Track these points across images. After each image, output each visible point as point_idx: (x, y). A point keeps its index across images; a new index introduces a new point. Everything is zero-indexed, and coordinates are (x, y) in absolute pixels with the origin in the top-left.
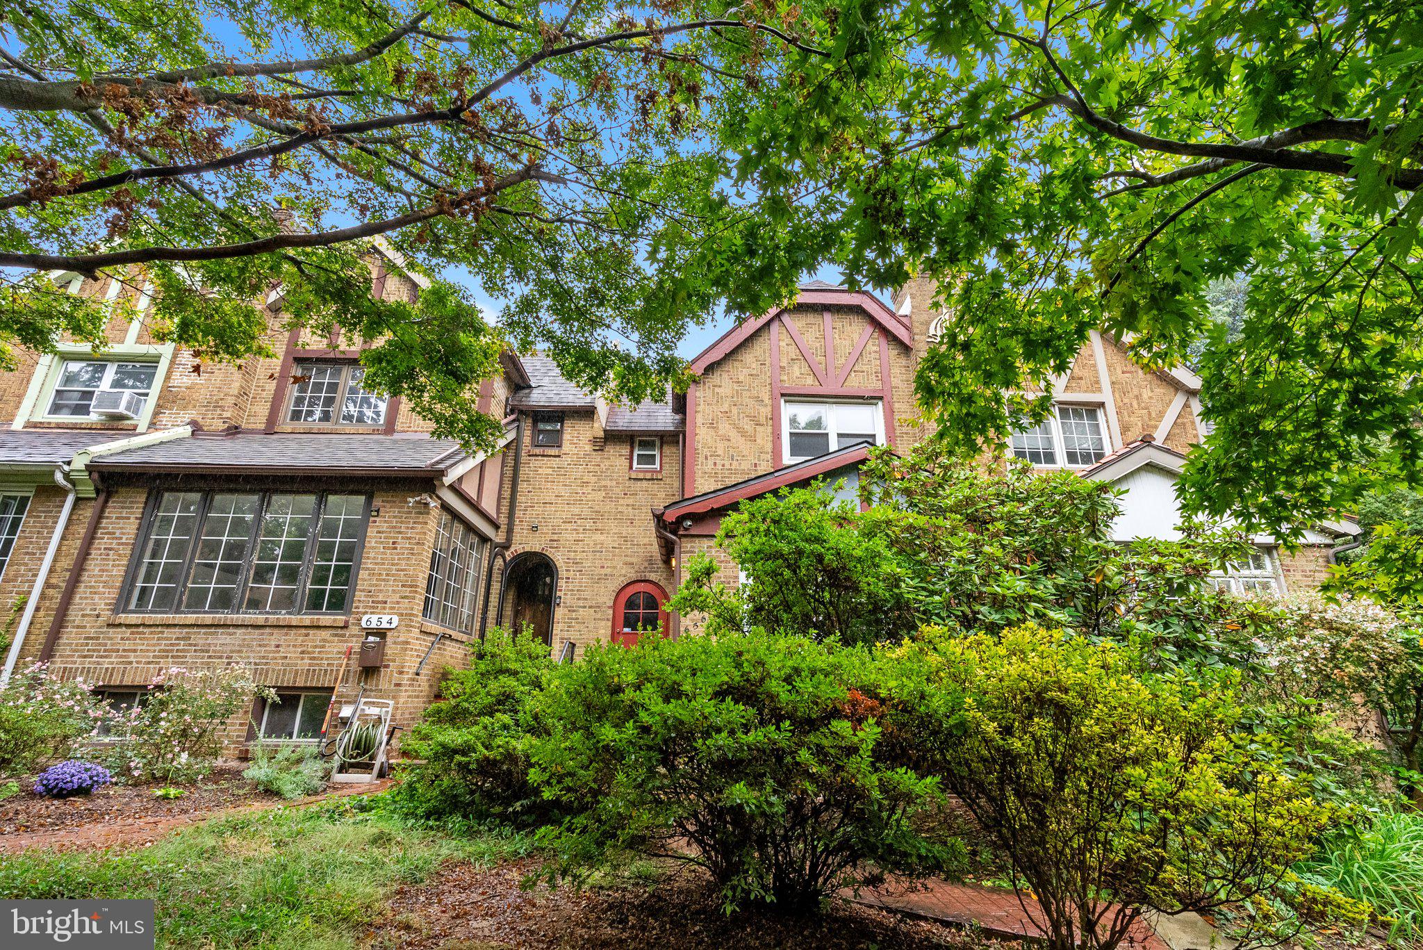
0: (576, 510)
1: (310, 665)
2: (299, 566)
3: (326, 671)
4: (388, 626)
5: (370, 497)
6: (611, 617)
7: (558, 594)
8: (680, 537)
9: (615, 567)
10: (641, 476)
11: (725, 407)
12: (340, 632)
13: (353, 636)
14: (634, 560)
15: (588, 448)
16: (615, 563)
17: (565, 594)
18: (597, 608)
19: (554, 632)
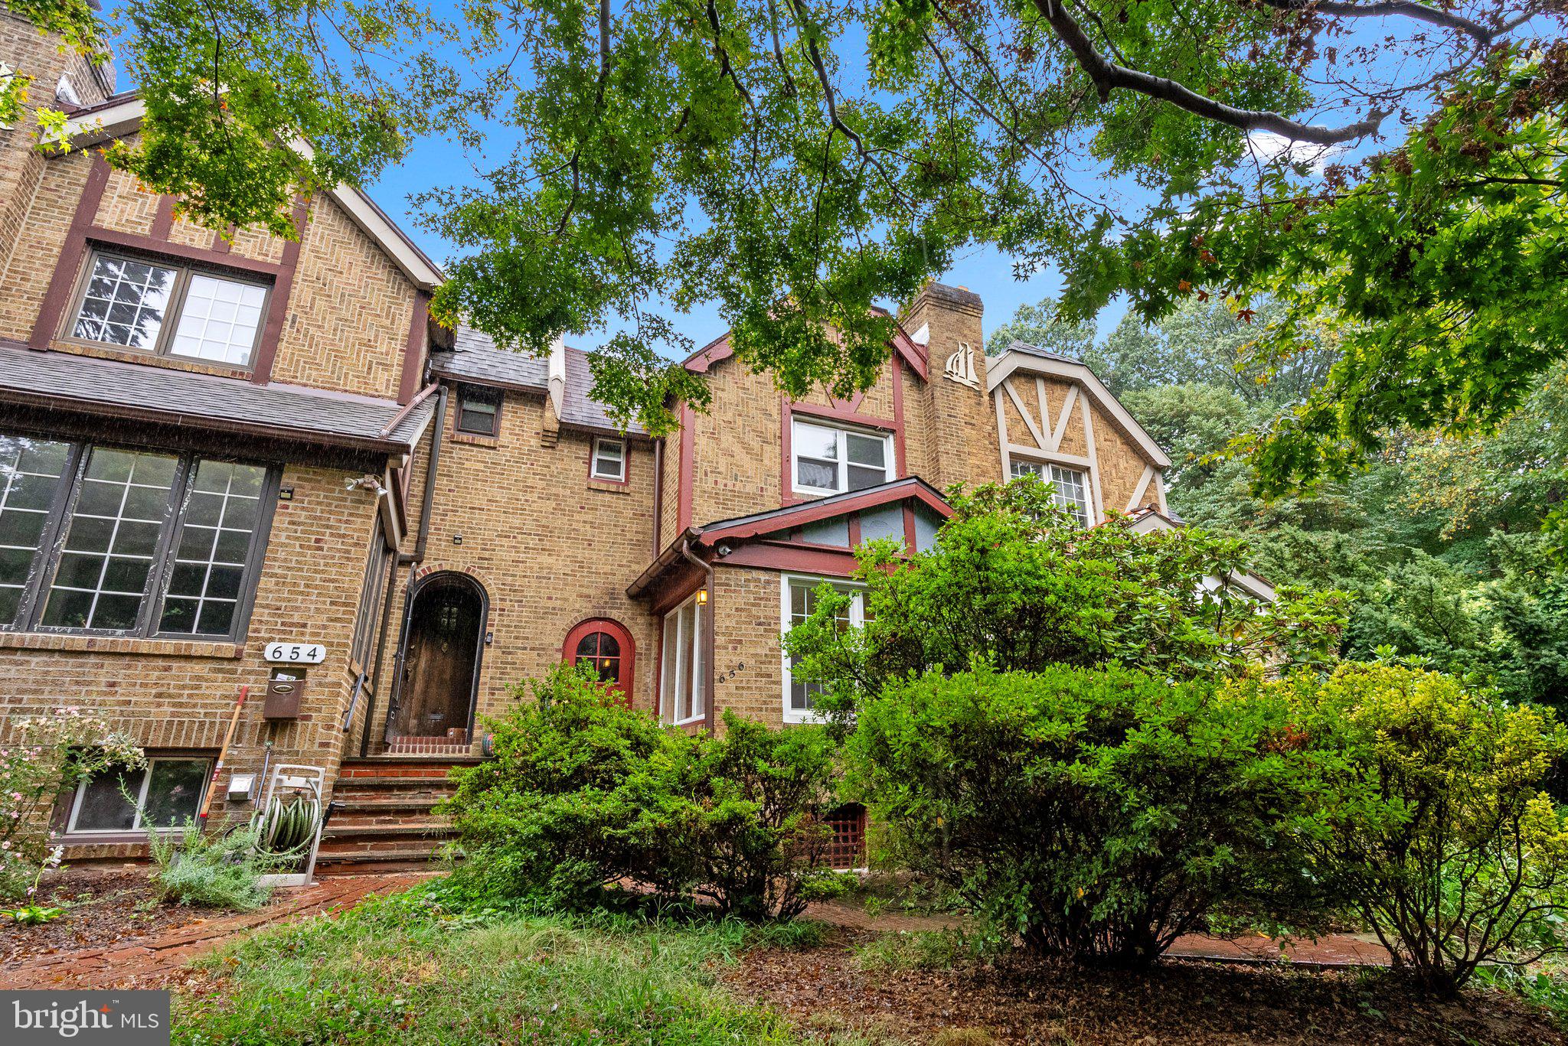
0: (517, 522)
1: (173, 714)
2: (147, 564)
3: (202, 724)
4: (309, 660)
5: (275, 471)
6: (558, 662)
7: (489, 629)
8: (713, 564)
9: (566, 600)
10: (603, 487)
11: (729, 416)
12: (226, 666)
13: (250, 673)
14: (592, 592)
15: (535, 442)
16: (566, 595)
17: (498, 631)
18: (541, 650)
19: (482, 680)
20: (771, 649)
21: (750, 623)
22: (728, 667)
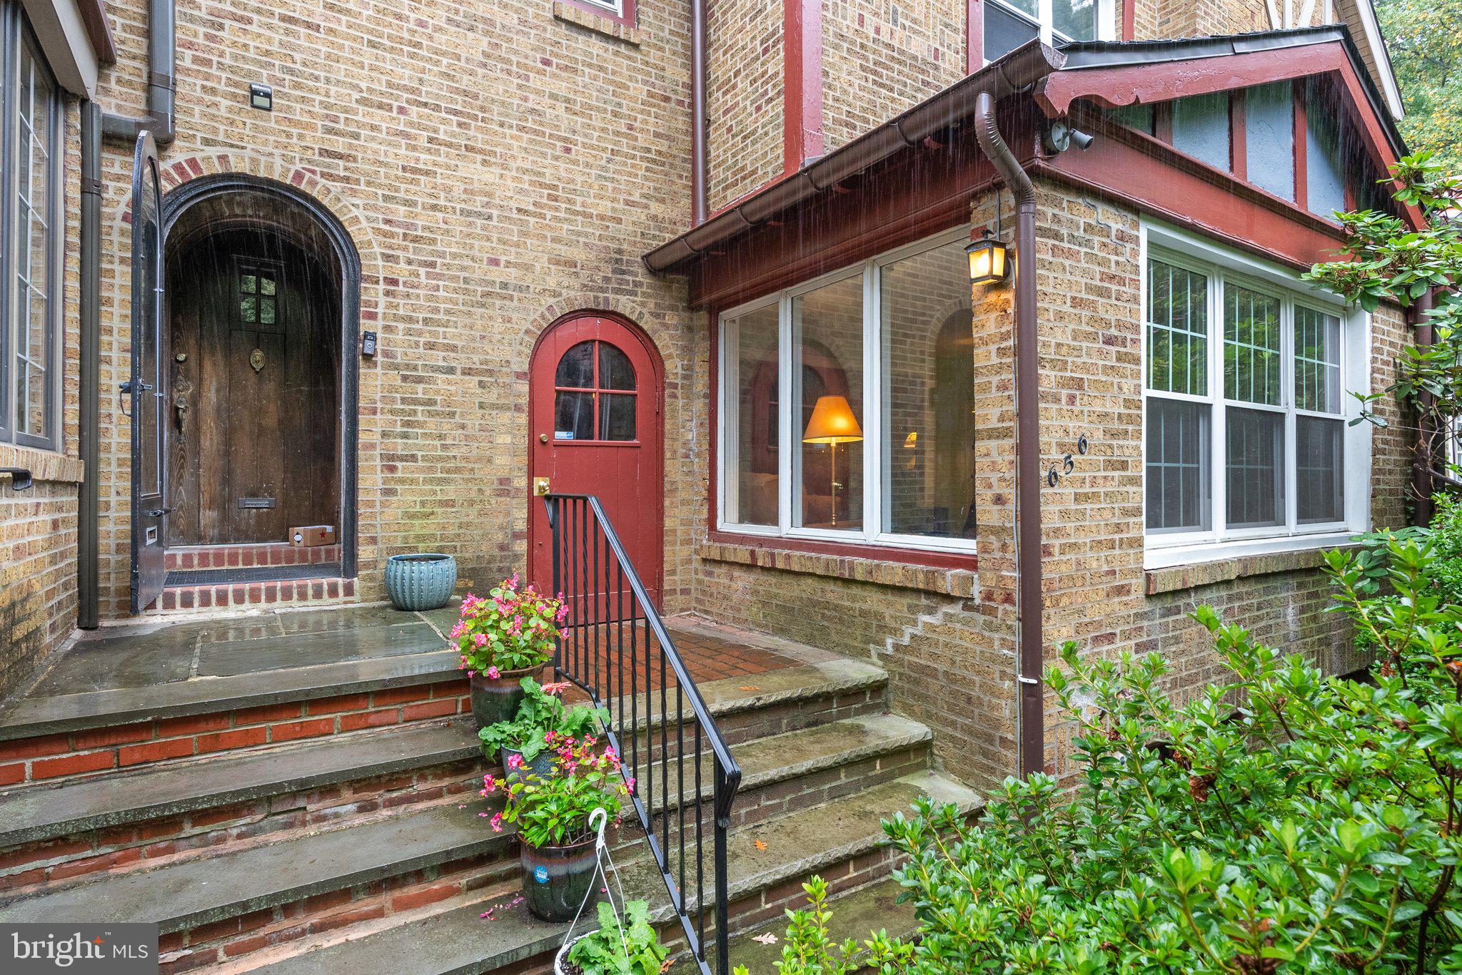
0: (404, 73)
6: (524, 401)
7: (365, 325)
9: (527, 268)
10: (587, 19)
14: (579, 254)
16: (527, 258)
17: (387, 329)
18: (485, 373)
19: (363, 438)
20: (1128, 403)
21: (1092, 337)
22: (1061, 445)
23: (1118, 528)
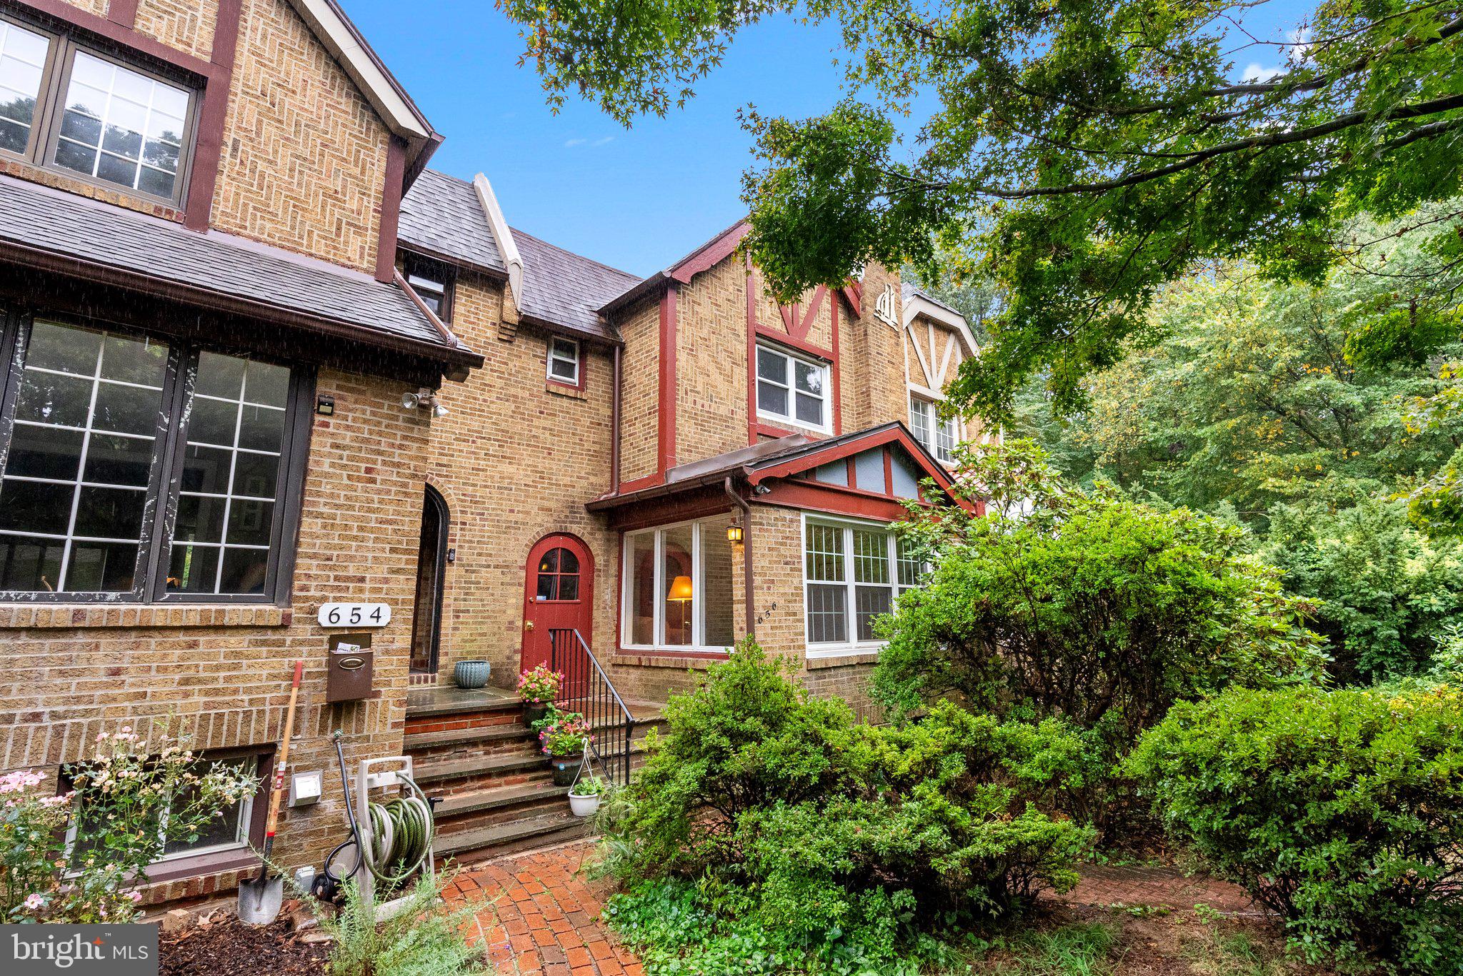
0: (476, 425)
1: (207, 705)
4: (373, 623)
5: (303, 371)
6: (523, 581)
7: (450, 546)
8: (751, 503)
9: (528, 513)
10: (562, 391)
11: (704, 333)
12: (271, 636)
13: (302, 643)
14: (552, 505)
16: (528, 508)
17: (460, 547)
18: (504, 567)
19: (445, 602)
20: (796, 588)
21: (779, 562)
22: (764, 607)
23: (793, 641)
